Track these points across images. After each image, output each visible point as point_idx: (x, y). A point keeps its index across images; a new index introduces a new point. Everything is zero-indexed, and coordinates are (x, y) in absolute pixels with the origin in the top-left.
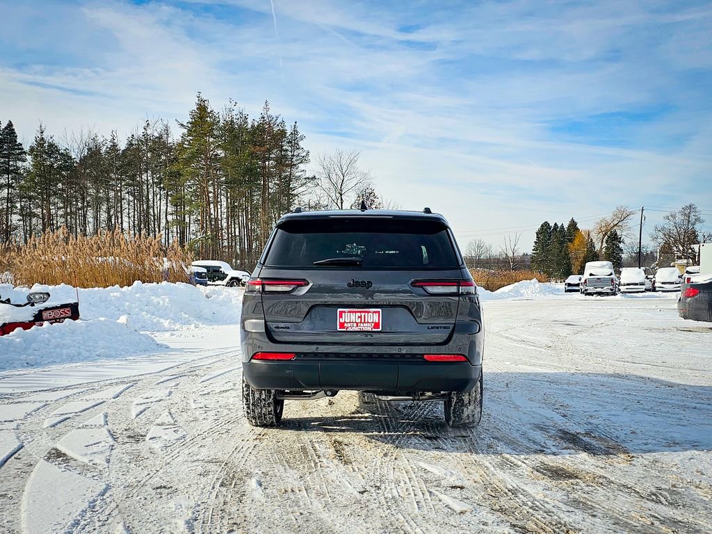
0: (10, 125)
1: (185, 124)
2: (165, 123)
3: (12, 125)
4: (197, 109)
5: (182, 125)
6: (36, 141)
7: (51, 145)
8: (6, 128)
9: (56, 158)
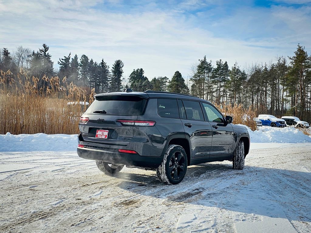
0: (226, 63)
1: (292, 58)
2: (284, 58)
3: (227, 63)
4: (298, 51)
5: (290, 58)
6: (232, 68)
7: (238, 70)
8: (224, 64)
9: (239, 75)
